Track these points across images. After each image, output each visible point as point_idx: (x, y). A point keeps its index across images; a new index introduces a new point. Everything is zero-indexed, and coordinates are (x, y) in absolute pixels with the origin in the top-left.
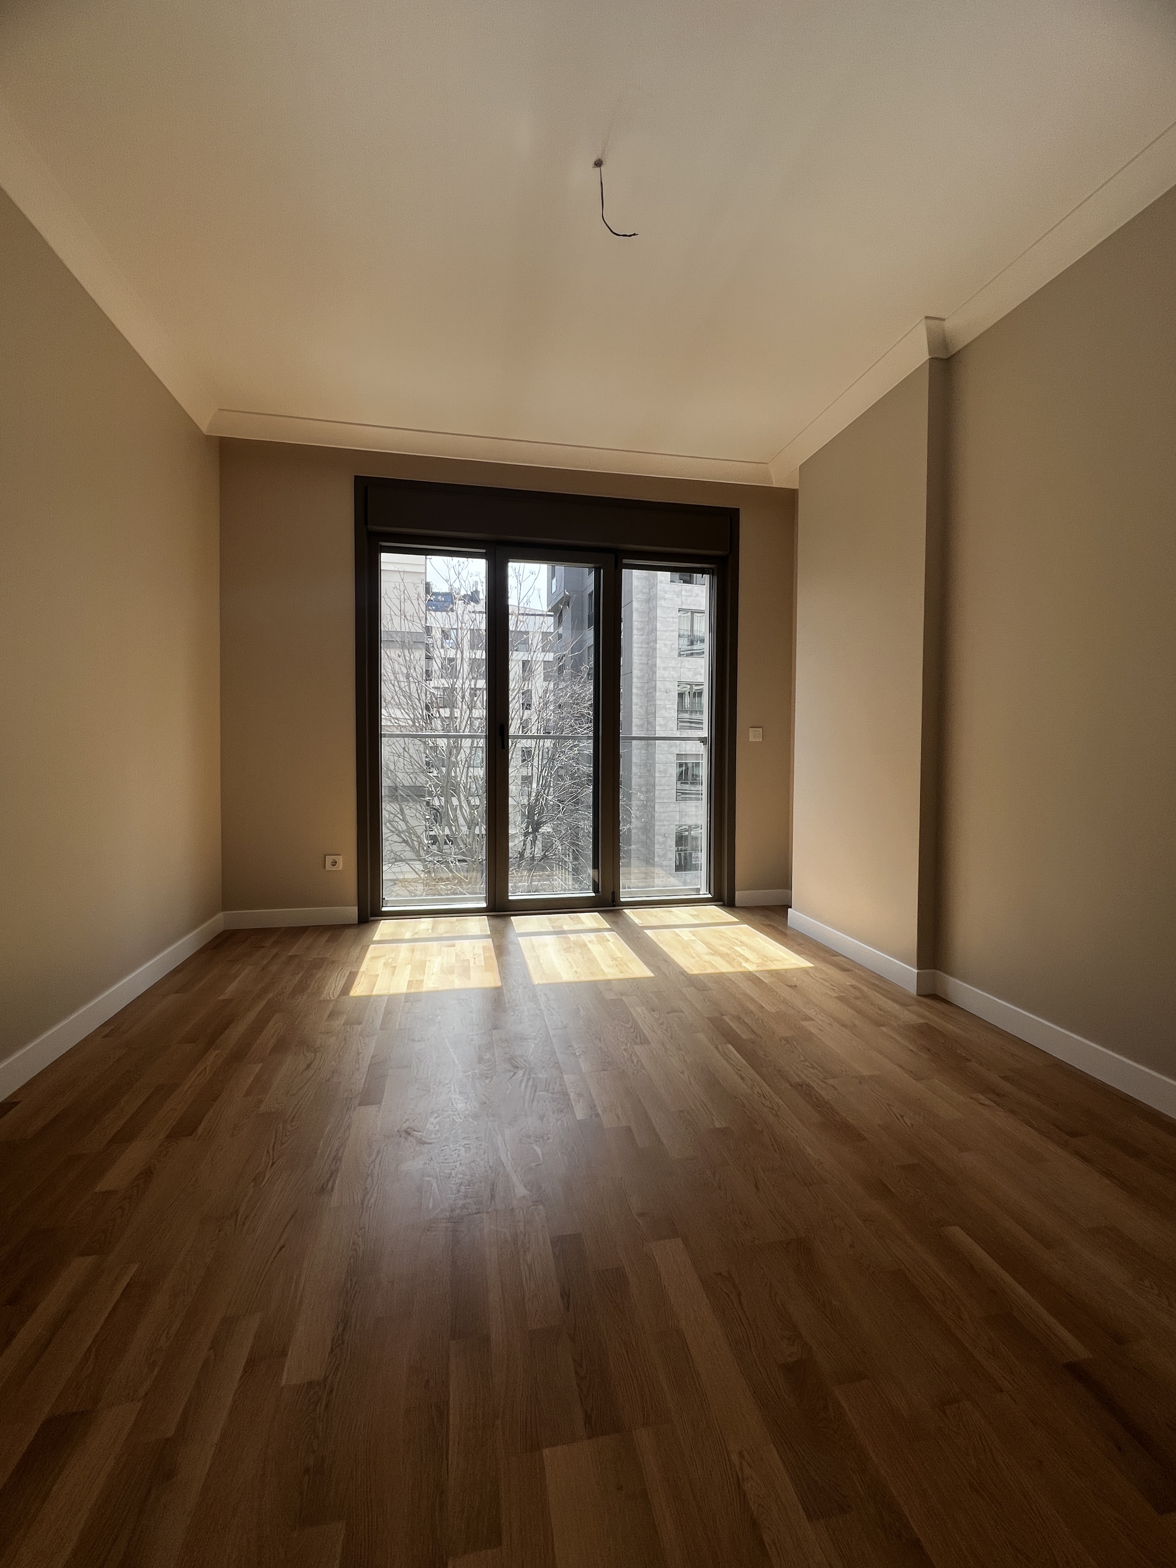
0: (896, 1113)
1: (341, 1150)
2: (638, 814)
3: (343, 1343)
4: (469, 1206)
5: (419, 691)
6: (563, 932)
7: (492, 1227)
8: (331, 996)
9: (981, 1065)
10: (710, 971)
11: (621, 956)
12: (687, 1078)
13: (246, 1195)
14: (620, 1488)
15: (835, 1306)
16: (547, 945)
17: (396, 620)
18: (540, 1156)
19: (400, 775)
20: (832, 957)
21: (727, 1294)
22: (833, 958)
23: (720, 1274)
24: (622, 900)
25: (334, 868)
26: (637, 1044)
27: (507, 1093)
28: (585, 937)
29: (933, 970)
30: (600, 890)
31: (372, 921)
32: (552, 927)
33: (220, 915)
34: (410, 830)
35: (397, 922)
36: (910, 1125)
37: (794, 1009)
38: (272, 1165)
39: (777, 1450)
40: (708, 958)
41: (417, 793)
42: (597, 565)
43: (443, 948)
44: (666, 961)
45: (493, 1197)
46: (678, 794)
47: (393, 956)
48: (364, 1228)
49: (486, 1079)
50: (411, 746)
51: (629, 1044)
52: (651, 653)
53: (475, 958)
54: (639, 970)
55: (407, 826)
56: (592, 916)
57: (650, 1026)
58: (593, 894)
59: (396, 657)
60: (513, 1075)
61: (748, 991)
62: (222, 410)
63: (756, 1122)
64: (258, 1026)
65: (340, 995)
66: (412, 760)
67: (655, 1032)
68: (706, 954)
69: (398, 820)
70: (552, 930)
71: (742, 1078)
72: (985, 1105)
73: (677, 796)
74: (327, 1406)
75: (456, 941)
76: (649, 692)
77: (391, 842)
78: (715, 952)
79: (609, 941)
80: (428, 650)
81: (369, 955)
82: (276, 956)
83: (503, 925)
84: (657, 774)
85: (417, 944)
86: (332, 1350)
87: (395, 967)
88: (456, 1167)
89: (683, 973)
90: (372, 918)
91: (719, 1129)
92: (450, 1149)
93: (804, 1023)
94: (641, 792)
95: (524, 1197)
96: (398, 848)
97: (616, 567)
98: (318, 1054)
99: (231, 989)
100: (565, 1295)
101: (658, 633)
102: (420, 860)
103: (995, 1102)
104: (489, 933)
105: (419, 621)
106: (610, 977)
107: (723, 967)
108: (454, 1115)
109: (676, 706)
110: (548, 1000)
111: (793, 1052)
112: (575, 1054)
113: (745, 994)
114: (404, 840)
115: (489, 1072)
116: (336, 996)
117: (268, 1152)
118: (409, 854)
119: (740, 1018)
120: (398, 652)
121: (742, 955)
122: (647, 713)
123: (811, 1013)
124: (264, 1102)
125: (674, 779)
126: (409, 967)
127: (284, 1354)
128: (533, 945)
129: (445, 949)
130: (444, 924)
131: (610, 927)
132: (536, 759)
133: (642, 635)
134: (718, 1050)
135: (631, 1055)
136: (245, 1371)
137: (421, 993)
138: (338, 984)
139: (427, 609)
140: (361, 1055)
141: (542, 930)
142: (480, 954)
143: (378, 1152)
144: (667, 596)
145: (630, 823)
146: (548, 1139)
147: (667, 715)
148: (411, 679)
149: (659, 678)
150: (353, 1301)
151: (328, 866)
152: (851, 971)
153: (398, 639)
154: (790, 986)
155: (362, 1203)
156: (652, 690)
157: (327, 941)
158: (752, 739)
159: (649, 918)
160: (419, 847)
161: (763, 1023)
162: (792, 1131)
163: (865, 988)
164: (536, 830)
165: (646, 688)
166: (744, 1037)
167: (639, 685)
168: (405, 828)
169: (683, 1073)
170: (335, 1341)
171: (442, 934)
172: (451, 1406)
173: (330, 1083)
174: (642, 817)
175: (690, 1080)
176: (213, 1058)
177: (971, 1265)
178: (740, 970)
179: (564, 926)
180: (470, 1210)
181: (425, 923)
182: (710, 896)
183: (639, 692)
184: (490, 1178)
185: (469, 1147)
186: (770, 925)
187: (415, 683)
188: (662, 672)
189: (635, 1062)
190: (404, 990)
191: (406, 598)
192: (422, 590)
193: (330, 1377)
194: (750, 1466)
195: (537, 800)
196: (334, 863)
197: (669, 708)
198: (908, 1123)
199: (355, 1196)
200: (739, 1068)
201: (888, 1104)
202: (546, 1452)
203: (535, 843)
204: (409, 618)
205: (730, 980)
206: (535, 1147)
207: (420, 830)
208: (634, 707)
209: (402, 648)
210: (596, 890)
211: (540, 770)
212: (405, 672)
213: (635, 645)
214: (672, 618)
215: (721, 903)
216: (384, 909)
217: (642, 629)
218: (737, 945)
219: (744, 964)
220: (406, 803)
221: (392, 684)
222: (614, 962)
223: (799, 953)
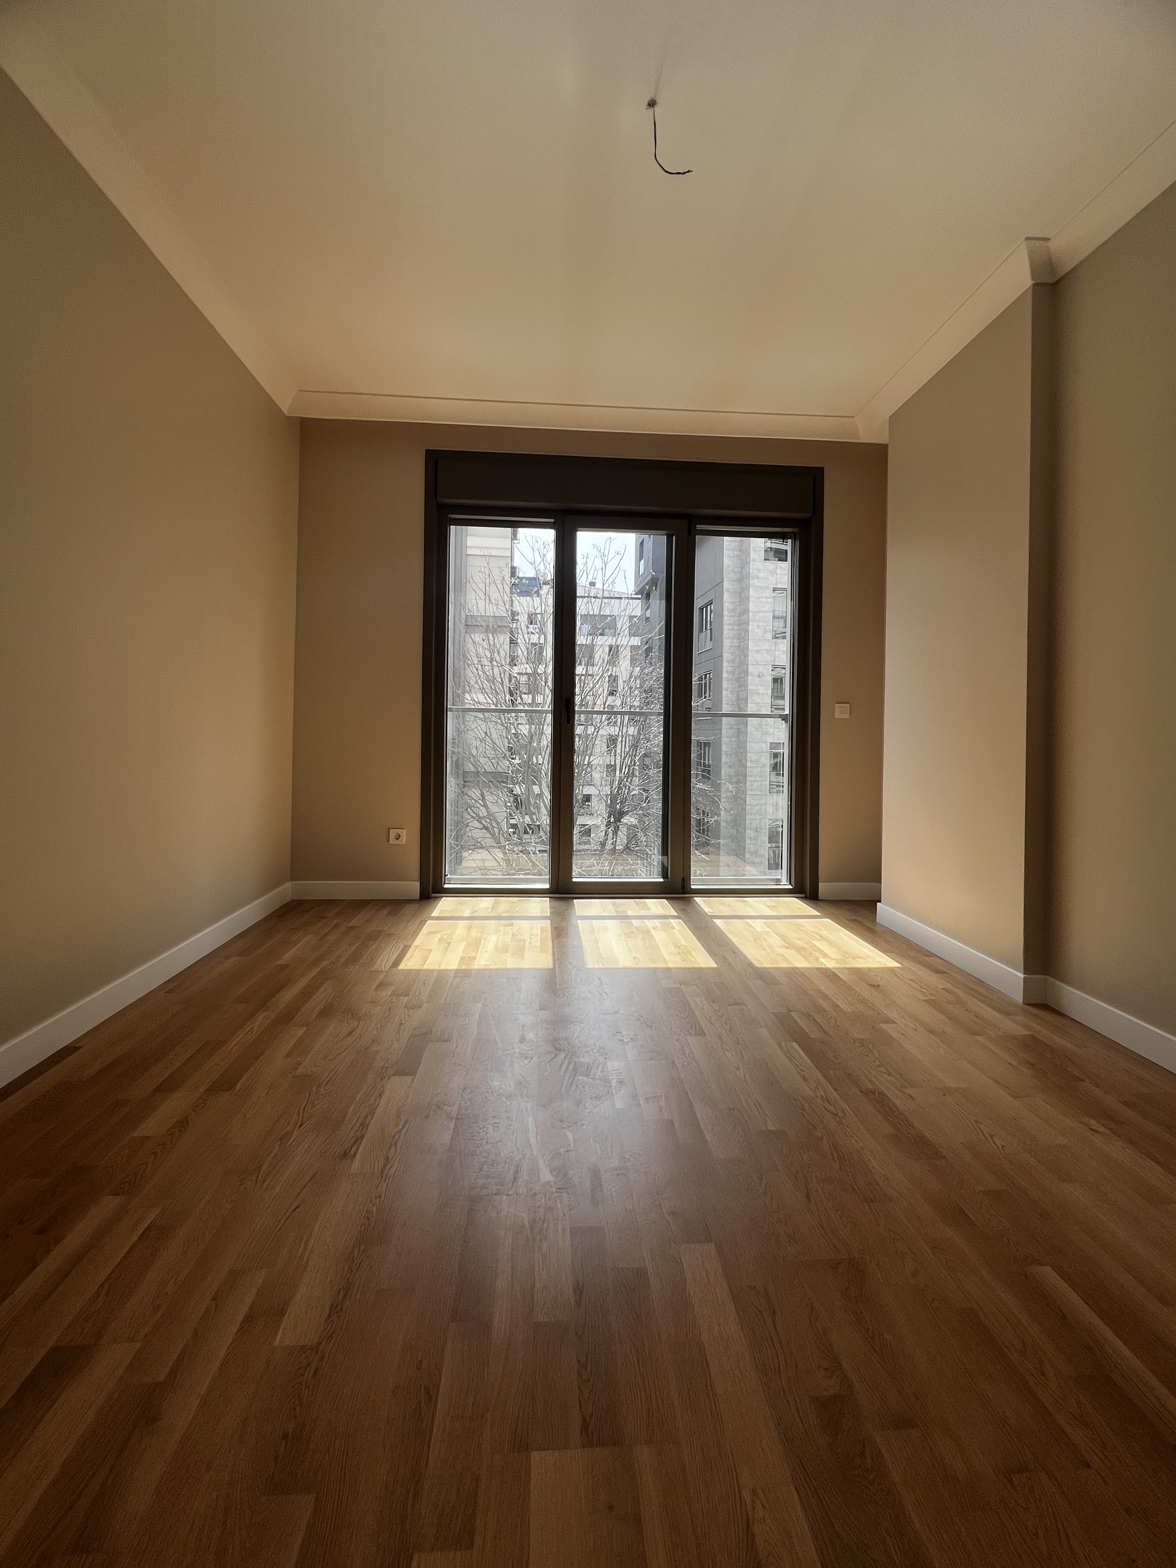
0: (984, 1132)
1: (369, 1117)
2: (728, 806)
3: (341, 1310)
4: (490, 1187)
5: (502, 675)
6: (628, 917)
7: (511, 1210)
8: (383, 967)
9: (1098, 1087)
10: (783, 965)
11: (685, 944)
12: (742, 1074)
13: (271, 1152)
14: (611, 1508)
15: (886, 1339)
16: (607, 930)
17: (481, 604)
18: (572, 1142)
19: (482, 760)
20: (924, 958)
21: (759, 1311)
22: (927, 958)
23: (755, 1288)
24: (692, 887)
25: (398, 842)
26: (692, 1035)
27: (545, 1074)
28: (649, 923)
29: (1044, 976)
30: (669, 876)
31: (434, 897)
32: (616, 911)
33: (288, 885)
34: (491, 816)
35: (459, 900)
36: (1000, 1147)
37: (873, 1009)
38: (301, 1125)
39: (798, 1494)
40: (782, 951)
41: (499, 779)
42: (669, 532)
43: (500, 927)
44: (734, 952)
45: (515, 1179)
46: (771, 786)
47: (449, 932)
48: (380, 1197)
49: (525, 1059)
50: (493, 730)
51: (682, 1034)
52: (742, 636)
53: (531, 938)
54: (704, 960)
55: (488, 812)
56: (660, 903)
57: (708, 1017)
58: (662, 880)
59: (481, 642)
60: (554, 1057)
61: (822, 988)
62: (301, 391)
63: (815, 1127)
64: (307, 994)
65: (391, 967)
66: (495, 746)
67: (713, 1025)
68: (780, 947)
69: (479, 806)
70: (615, 914)
71: (805, 1080)
72: (1097, 1132)
73: (770, 788)
74: (316, 1372)
75: (514, 921)
76: (740, 676)
77: (472, 828)
78: (790, 945)
79: (675, 928)
80: (511, 632)
81: (425, 930)
82: (337, 925)
83: (565, 908)
84: (749, 764)
85: (475, 921)
86: (329, 1316)
87: (449, 943)
88: (481, 1145)
89: (750, 965)
90: (434, 895)
91: (772, 1131)
92: (478, 1127)
93: (884, 1026)
94: (732, 783)
95: (549, 1182)
96: (479, 834)
97: (689, 533)
98: (361, 1022)
99: (289, 955)
100: (578, 1290)
101: (751, 614)
102: (500, 848)
103: (1111, 1130)
104: (549, 915)
105: (503, 605)
106: (671, 965)
107: (800, 963)
108: (487, 1092)
109: (770, 692)
110: (602, 984)
111: (868, 1056)
112: (623, 1040)
113: (819, 991)
114: (485, 827)
115: (529, 1052)
116: (387, 968)
117: (299, 1112)
118: (489, 841)
119: (810, 1016)
120: (482, 636)
121: (820, 950)
122: (738, 698)
123: (893, 1015)
124: (303, 1065)
125: (768, 769)
126: (464, 943)
127: (282, 1313)
128: (593, 928)
129: (501, 928)
130: (505, 902)
131: (677, 914)
132: (619, 746)
133: (733, 616)
134: (781, 1048)
135: (683, 1046)
136: (241, 1327)
137: (472, 970)
138: (392, 957)
139: (511, 593)
140: (403, 1027)
141: (605, 914)
142: (537, 935)
143: (406, 1122)
144: (760, 575)
145: (719, 815)
146: (582, 1125)
147: (759, 701)
148: (494, 663)
149: (752, 662)
150: (358, 1269)
151: (392, 840)
152: (946, 973)
153: (483, 624)
154: (873, 986)
155: (382, 1172)
156: (743, 675)
157: (387, 915)
158: (837, 715)
159: (721, 907)
160: (499, 834)
161: (836, 1022)
162: (856, 1141)
163: (961, 994)
164: (618, 820)
165: (737, 673)
166: (813, 1036)
167: (730, 669)
168: (485, 814)
169: (738, 1069)
170: (333, 1308)
171: (501, 914)
172: (441, 1390)
173: (368, 1051)
174: (731, 809)
175: (745, 1076)
176: (261, 1020)
177: (1063, 1314)
178: (816, 965)
179: (628, 912)
180: (490, 1191)
181: (486, 902)
182: (790, 887)
183: (730, 676)
184: (516, 1159)
185: (498, 1127)
186: (856, 920)
187: (499, 666)
188: (755, 655)
189: (687, 1054)
190: (454, 966)
191: (491, 581)
192: (507, 573)
193: (323, 1343)
194: (763, 1506)
195: (620, 788)
196: (398, 837)
197: (762, 694)
198: (999, 1145)
199: (376, 1164)
200: (803, 1069)
201: (976, 1122)
202: (535, 1455)
203: (616, 833)
204: (493, 602)
205: (804, 975)
206: (568, 1133)
207: (501, 816)
208: (724, 693)
209: (486, 632)
210: (664, 874)
211: (623, 757)
212: (489, 656)
213: (726, 627)
214: (766, 598)
215: (804, 895)
216: (446, 886)
217: (734, 610)
218: (816, 939)
219: (822, 960)
220: (487, 789)
221: (475, 667)
222: (677, 949)
223: (885, 951)
